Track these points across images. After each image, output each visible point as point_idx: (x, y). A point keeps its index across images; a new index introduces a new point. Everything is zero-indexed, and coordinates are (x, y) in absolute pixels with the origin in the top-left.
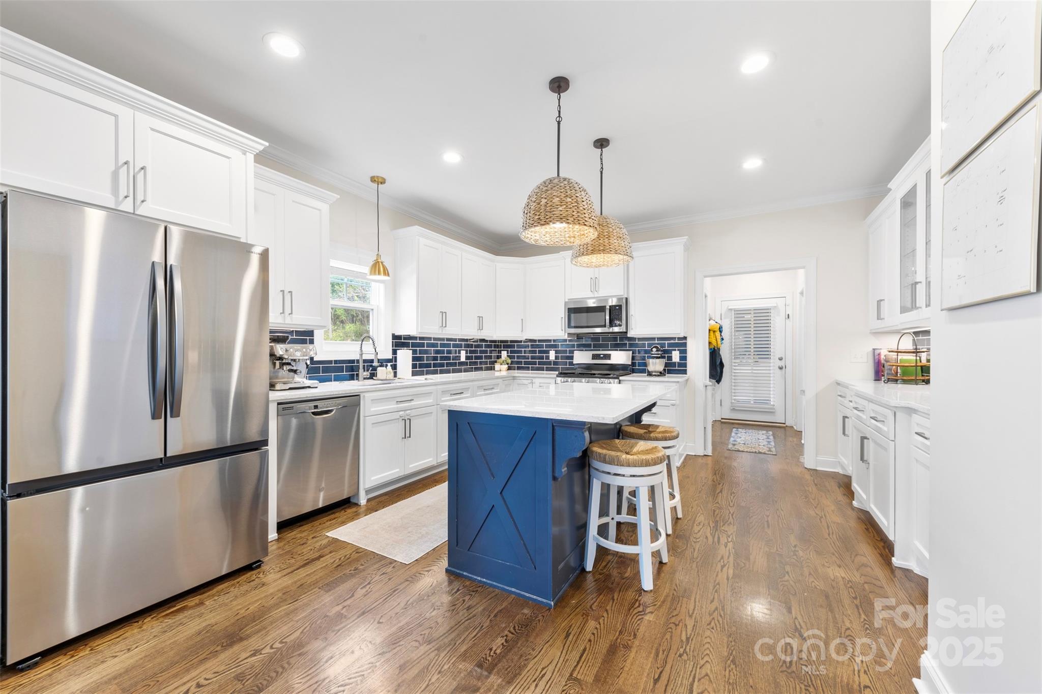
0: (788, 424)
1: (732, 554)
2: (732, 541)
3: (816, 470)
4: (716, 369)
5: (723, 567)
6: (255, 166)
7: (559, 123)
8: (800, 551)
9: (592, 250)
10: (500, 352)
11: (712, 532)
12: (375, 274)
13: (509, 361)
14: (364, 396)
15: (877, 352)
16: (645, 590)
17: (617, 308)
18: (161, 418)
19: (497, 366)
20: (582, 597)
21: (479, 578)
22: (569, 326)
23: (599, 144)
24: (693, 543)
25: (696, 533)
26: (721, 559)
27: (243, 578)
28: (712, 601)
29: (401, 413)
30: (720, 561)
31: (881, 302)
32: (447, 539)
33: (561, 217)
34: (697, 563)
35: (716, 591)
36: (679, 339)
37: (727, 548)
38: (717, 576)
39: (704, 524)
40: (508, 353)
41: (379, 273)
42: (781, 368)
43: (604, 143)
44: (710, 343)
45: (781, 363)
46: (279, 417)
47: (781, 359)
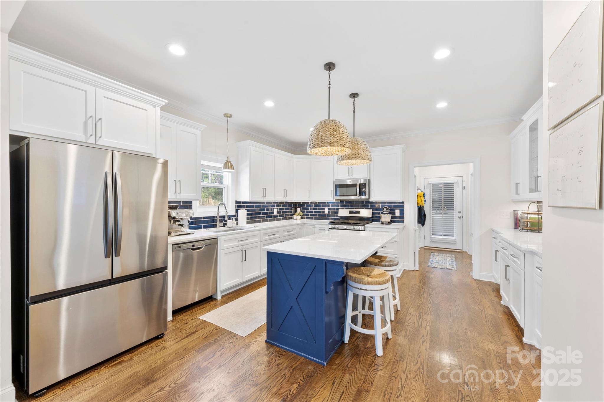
0: (464, 250)
1: (429, 334)
2: (429, 325)
3: (480, 280)
4: (422, 218)
5: (423, 342)
6: (160, 112)
7: (329, 88)
8: (469, 332)
9: (348, 157)
10: (296, 208)
11: (417, 319)
12: (226, 168)
13: (302, 214)
14: (220, 238)
15: (516, 212)
16: (378, 356)
17: (364, 185)
18: (110, 257)
19: (295, 217)
20: (342, 359)
21: (284, 347)
22: (336, 195)
23: (353, 96)
24: (406, 326)
25: (408, 320)
26: (422, 337)
27: (154, 344)
28: (417, 363)
29: (241, 247)
30: (422, 338)
31: (518, 184)
32: (266, 322)
33: (331, 142)
34: (408, 339)
35: (419, 357)
36: (399, 203)
37: (426, 330)
38: (420, 347)
39: (413, 314)
40: (301, 209)
41: (228, 168)
42: (460, 218)
43: (355, 96)
44: (418, 203)
45: (460, 215)
46: (173, 252)
47: (460, 212)
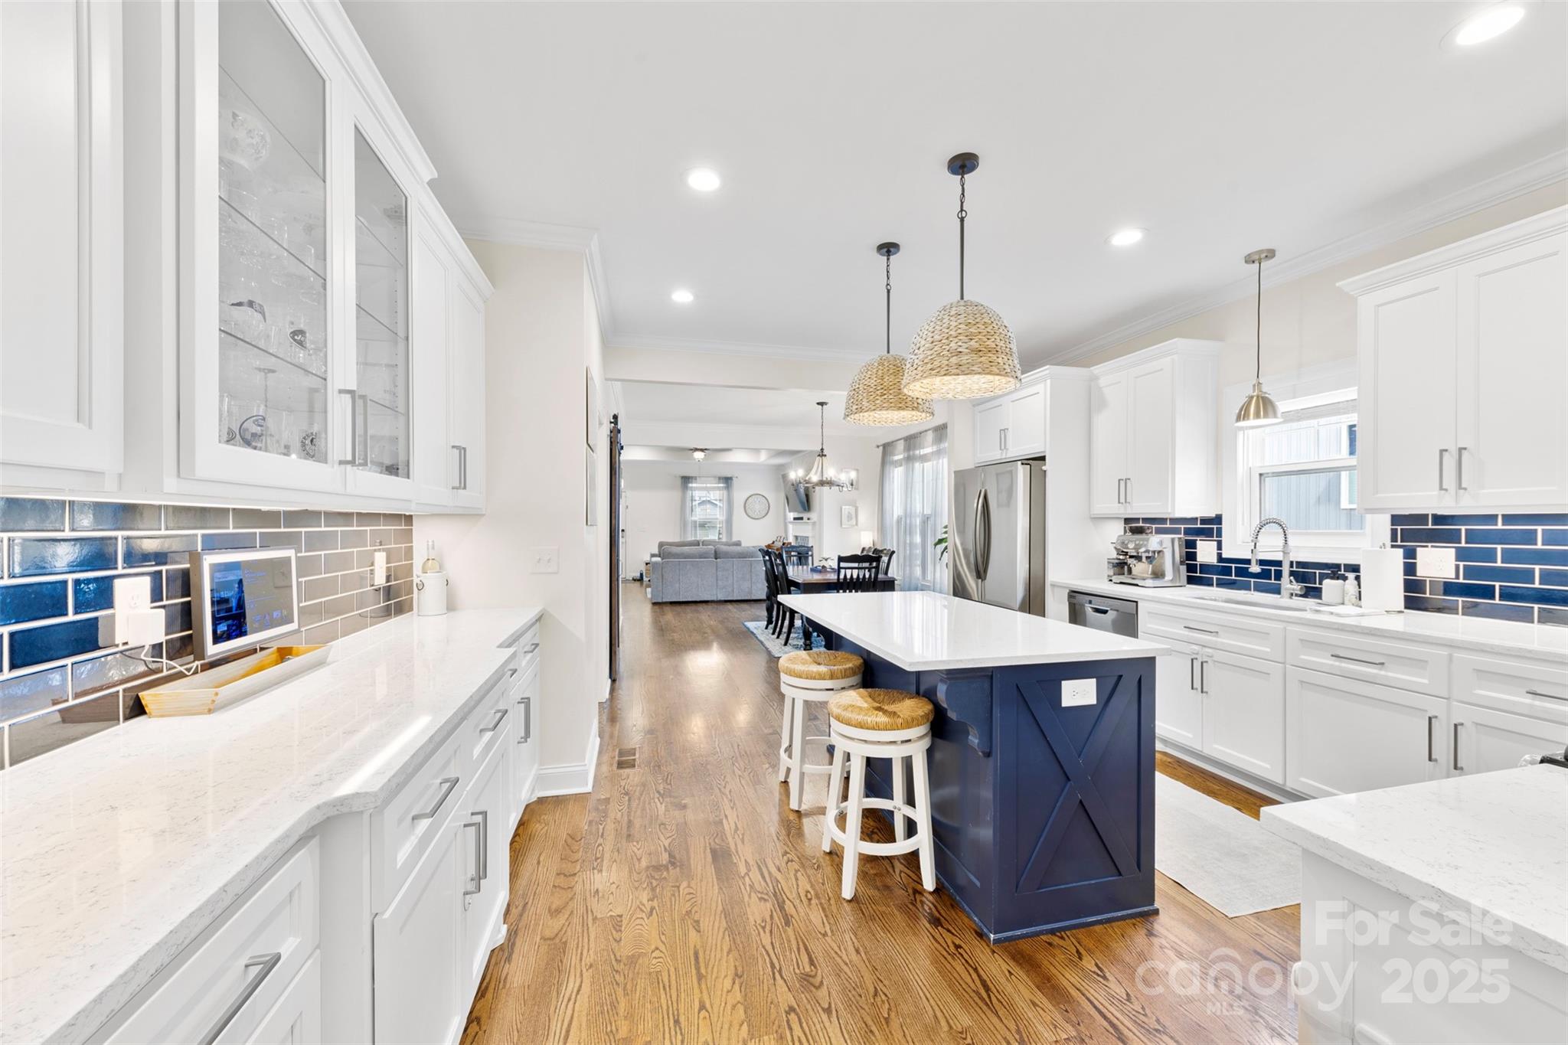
1: (734, 851)
2: (743, 877)
5: (737, 829)
11: (779, 885)
25: (797, 871)
26: (743, 838)
28: (730, 791)
30: (743, 834)
35: (731, 801)
37: (743, 860)
38: (738, 816)
